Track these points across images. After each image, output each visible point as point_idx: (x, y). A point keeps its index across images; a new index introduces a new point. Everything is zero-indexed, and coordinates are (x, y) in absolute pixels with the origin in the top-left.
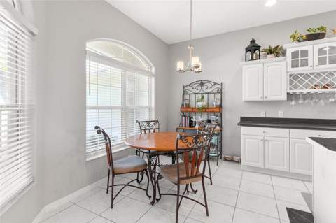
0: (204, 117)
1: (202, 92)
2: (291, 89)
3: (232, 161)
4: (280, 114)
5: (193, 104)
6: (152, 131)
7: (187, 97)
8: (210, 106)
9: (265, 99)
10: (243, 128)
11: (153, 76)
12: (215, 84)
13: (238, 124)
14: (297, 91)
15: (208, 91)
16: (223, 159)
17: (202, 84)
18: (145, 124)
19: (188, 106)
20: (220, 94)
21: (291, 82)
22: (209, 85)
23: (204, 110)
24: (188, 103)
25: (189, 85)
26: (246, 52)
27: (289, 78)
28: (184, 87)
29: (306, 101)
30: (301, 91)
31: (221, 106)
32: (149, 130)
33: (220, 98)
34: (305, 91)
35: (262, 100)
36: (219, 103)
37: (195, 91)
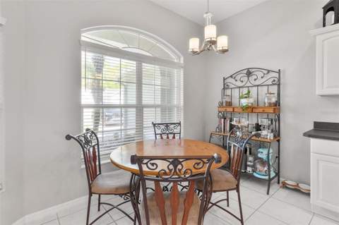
0: (253, 120)
1: (248, 84)
3: (297, 190)
5: (235, 102)
6: (171, 136)
7: (228, 92)
8: (261, 104)
10: (312, 140)
11: (182, 67)
12: (269, 71)
13: (305, 134)
15: (257, 83)
16: (281, 184)
17: (249, 74)
18: (163, 127)
19: (230, 104)
20: (276, 87)
22: (260, 74)
23: (250, 109)
24: (229, 100)
25: (231, 76)
26: (325, 13)
28: (224, 79)
31: (277, 104)
32: (168, 134)
33: (276, 92)
36: (274, 100)
37: (240, 84)
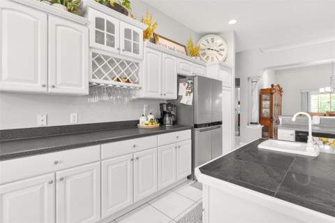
2: (94, 77)
4: (73, 118)
9: (51, 90)
14: (102, 82)
21: (94, 66)
27: (92, 59)
29: (111, 97)
30: (107, 82)
34: (111, 83)
35: (44, 90)
